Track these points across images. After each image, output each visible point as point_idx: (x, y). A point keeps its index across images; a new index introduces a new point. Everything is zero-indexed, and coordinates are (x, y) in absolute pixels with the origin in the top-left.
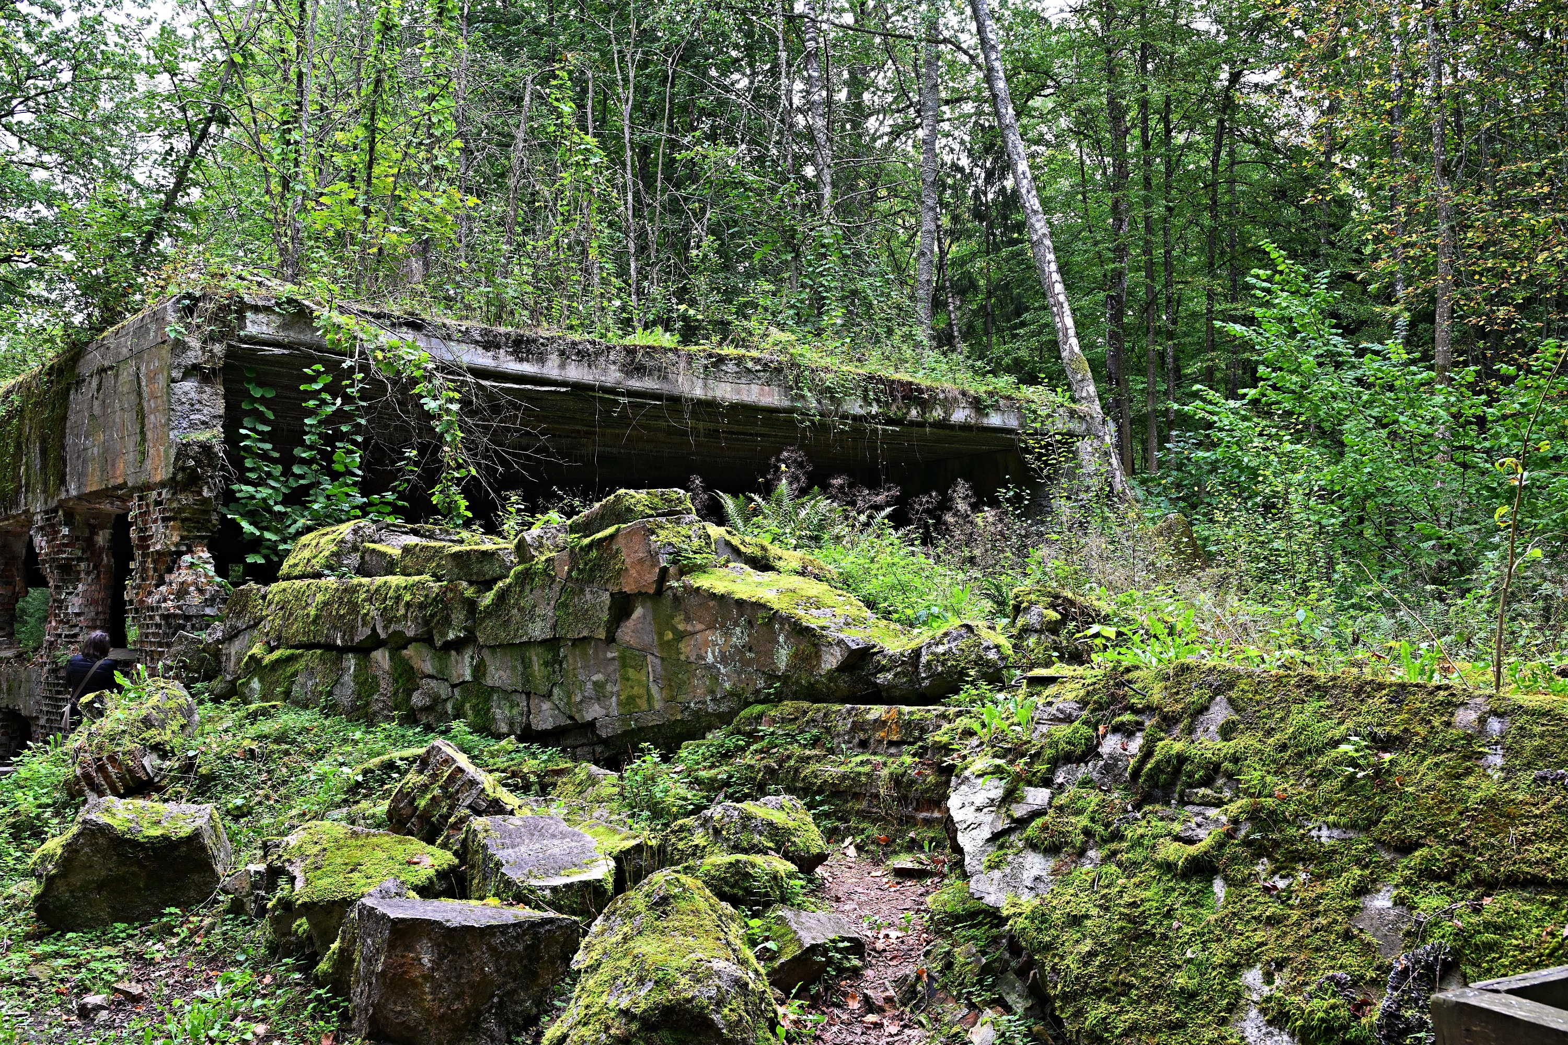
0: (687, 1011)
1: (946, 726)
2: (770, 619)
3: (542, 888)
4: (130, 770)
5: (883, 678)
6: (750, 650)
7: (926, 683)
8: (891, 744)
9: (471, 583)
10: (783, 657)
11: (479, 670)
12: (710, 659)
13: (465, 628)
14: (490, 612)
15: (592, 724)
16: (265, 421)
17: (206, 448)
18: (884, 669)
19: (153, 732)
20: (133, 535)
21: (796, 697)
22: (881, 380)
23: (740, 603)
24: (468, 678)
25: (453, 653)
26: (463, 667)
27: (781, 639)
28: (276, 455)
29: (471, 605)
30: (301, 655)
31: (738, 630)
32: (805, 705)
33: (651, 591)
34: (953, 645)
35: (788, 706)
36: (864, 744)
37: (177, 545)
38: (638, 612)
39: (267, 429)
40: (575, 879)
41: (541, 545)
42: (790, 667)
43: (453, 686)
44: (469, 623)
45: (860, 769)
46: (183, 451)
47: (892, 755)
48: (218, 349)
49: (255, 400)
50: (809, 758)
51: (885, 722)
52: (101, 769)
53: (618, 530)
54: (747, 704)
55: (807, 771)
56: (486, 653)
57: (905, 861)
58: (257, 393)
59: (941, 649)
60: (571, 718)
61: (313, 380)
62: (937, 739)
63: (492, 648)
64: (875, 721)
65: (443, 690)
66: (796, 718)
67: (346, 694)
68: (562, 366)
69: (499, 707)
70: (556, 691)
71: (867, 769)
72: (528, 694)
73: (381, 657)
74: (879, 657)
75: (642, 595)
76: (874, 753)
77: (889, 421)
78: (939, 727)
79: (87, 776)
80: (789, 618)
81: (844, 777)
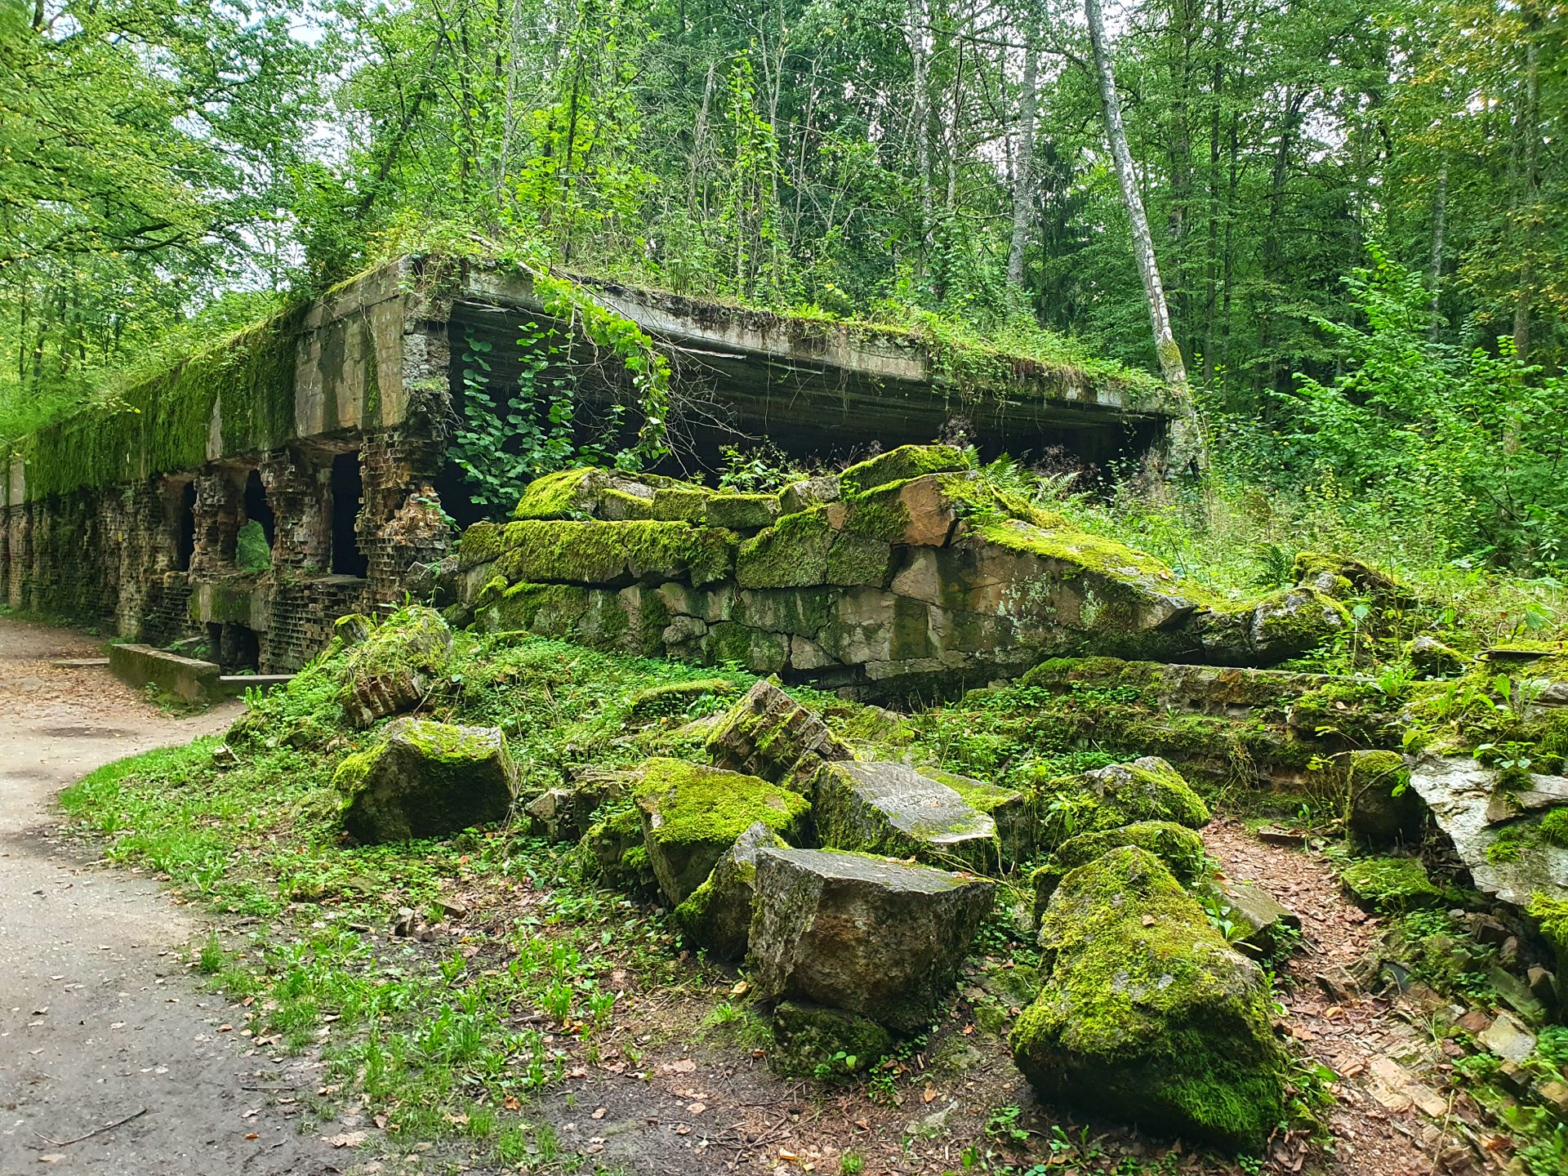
0: (1222, 1011)
1: (1308, 694)
2: (1078, 576)
3: (939, 845)
4: (401, 691)
5: (1209, 640)
6: (1052, 605)
7: (1263, 646)
8: (1232, 705)
9: (732, 530)
10: (1092, 612)
11: (737, 611)
12: (1002, 611)
13: (725, 572)
14: (751, 558)
15: (861, 666)
16: (485, 374)
17: (437, 396)
18: (1210, 630)
19: (420, 655)
20: (363, 472)
21: (1101, 653)
22: (1009, 359)
23: (1043, 559)
24: (725, 617)
25: (710, 594)
26: (720, 607)
27: (1090, 595)
28: (492, 405)
29: (732, 552)
30: (545, 589)
31: (1038, 585)
32: (1119, 662)
33: (940, 544)
34: (1292, 609)
35: (1095, 662)
36: (1196, 705)
37: (407, 484)
38: (919, 563)
39: (485, 380)
40: (968, 837)
41: (810, 496)
42: (1100, 623)
43: (709, 624)
44: (730, 567)
45: (1199, 729)
46: (416, 398)
47: (1234, 718)
48: (446, 306)
49: (473, 353)
50: (1132, 715)
51: (1224, 684)
52: (376, 688)
53: (901, 486)
54: (1044, 658)
55: (1132, 727)
56: (746, 597)
57: (1266, 827)
58: (476, 347)
59: (1280, 613)
60: (837, 659)
61: (528, 336)
62: (1302, 705)
63: (753, 591)
64: (1211, 683)
65: (697, 627)
66: (1108, 674)
67: (591, 627)
68: (740, 336)
69: (757, 645)
70: (822, 635)
71: (1209, 730)
72: (790, 636)
73: (632, 596)
74: (1205, 618)
75: (926, 547)
76: (1210, 714)
77: (1014, 397)
78: (1299, 694)
79: (363, 694)
80: (1100, 576)
81: (1179, 737)
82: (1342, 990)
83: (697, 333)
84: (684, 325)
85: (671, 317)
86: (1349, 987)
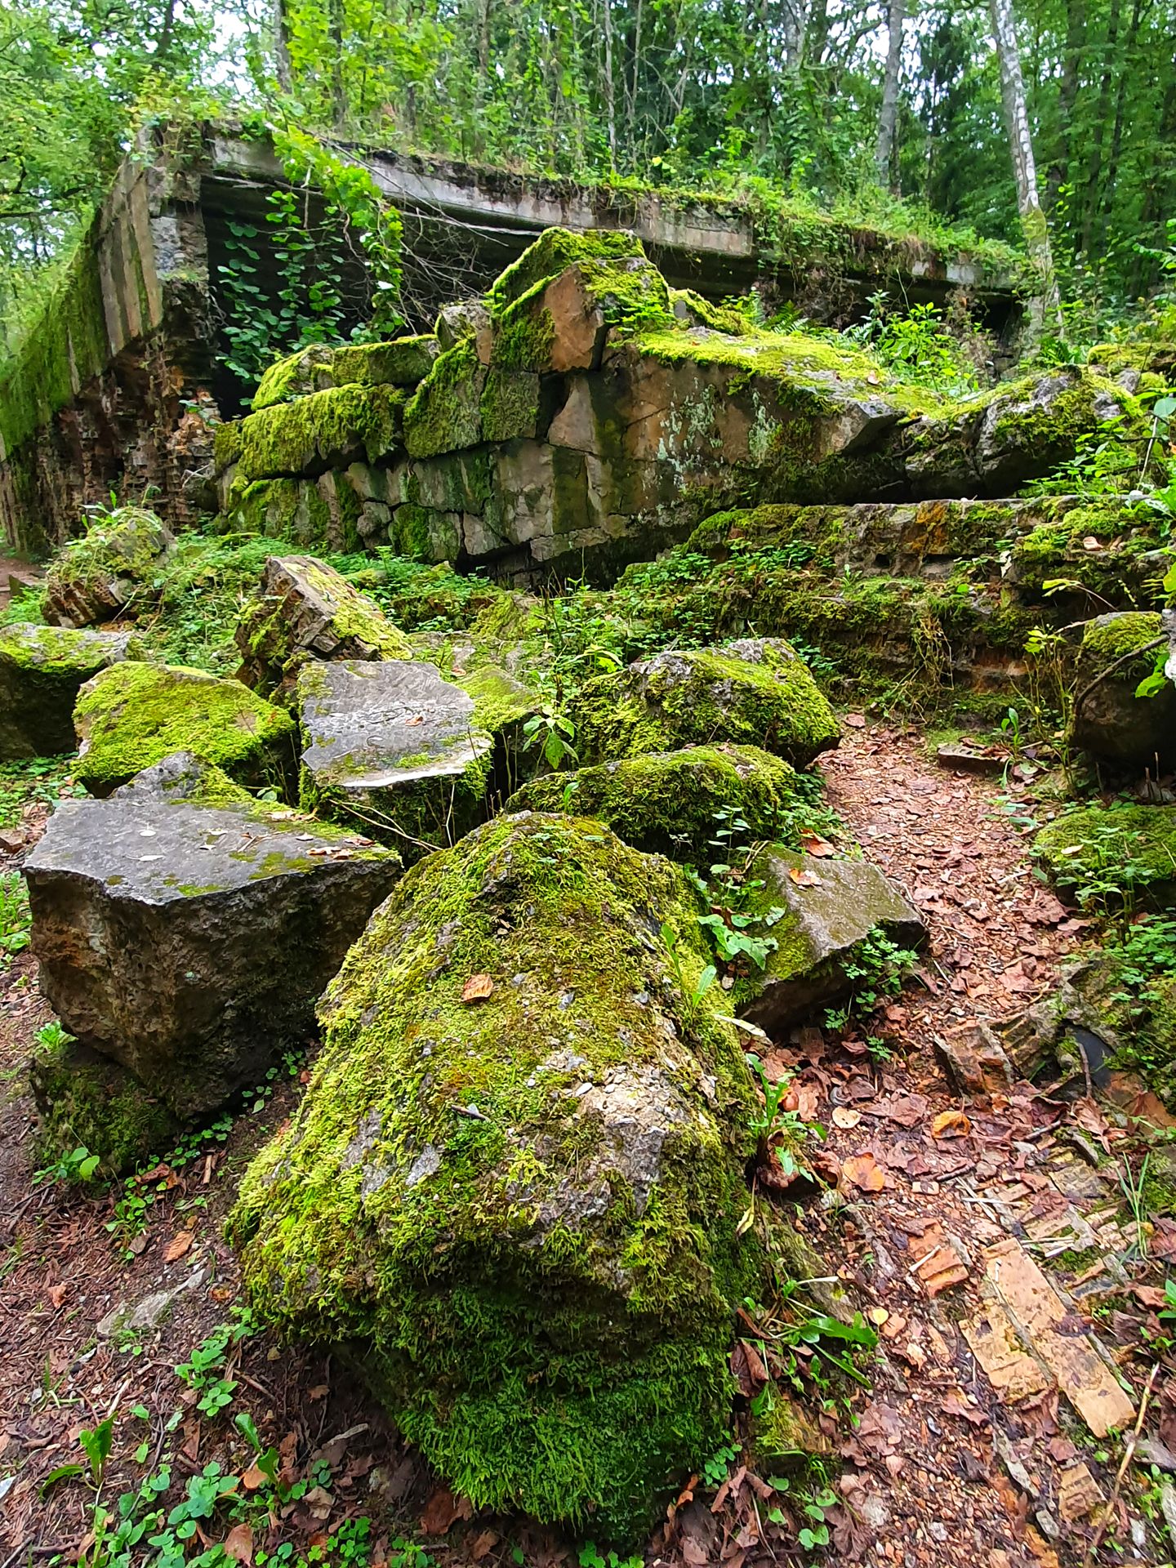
1: (1041, 527)
2: (746, 386)
3: (354, 791)
4: (97, 597)
5: (915, 464)
6: (717, 436)
7: (993, 465)
8: (932, 559)
9: (397, 386)
10: (764, 439)
11: (413, 487)
12: (662, 454)
13: (394, 440)
14: (416, 420)
15: (526, 545)
16: (251, 263)
17: (190, 287)
18: (919, 448)
19: (119, 559)
20: (152, 383)
21: (778, 499)
22: (847, 230)
23: (704, 366)
24: (404, 499)
25: (388, 471)
26: (399, 486)
27: (761, 415)
28: (264, 298)
29: (397, 411)
30: (268, 485)
31: (701, 406)
32: (793, 508)
33: (587, 366)
34: (1044, 401)
35: (767, 511)
36: (883, 562)
38: (574, 398)
39: (252, 270)
41: (464, 326)
42: (775, 455)
43: (392, 509)
44: (398, 435)
45: (879, 597)
46: (168, 289)
47: (932, 577)
48: (193, 181)
49: (237, 239)
50: (797, 583)
51: (922, 527)
52: (70, 595)
53: (545, 287)
54: (711, 512)
55: (794, 600)
56: (418, 468)
57: (951, 744)
58: (238, 231)
59: (1023, 408)
60: (505, 539)
61: (277, 209)
62: (1028, 547)
63: (423, 461)
64: (905, 526)
65: (383, 514)
66: (778, 528)
67: (304, 526)
69: (434, 530)
70: (488, 509)
71: (891, 598)
72: (461, 514)
73: (328, 480)
74: (911, 431)
75: (577, 372)
76: (901, 574)
78: (1029, 529)
80: (774, 381)
81: (851, 610)
82: (973, 1074)
83: (485, 206)
84: (470, 197)
85: (455, 188)
86: (992, 1067)
